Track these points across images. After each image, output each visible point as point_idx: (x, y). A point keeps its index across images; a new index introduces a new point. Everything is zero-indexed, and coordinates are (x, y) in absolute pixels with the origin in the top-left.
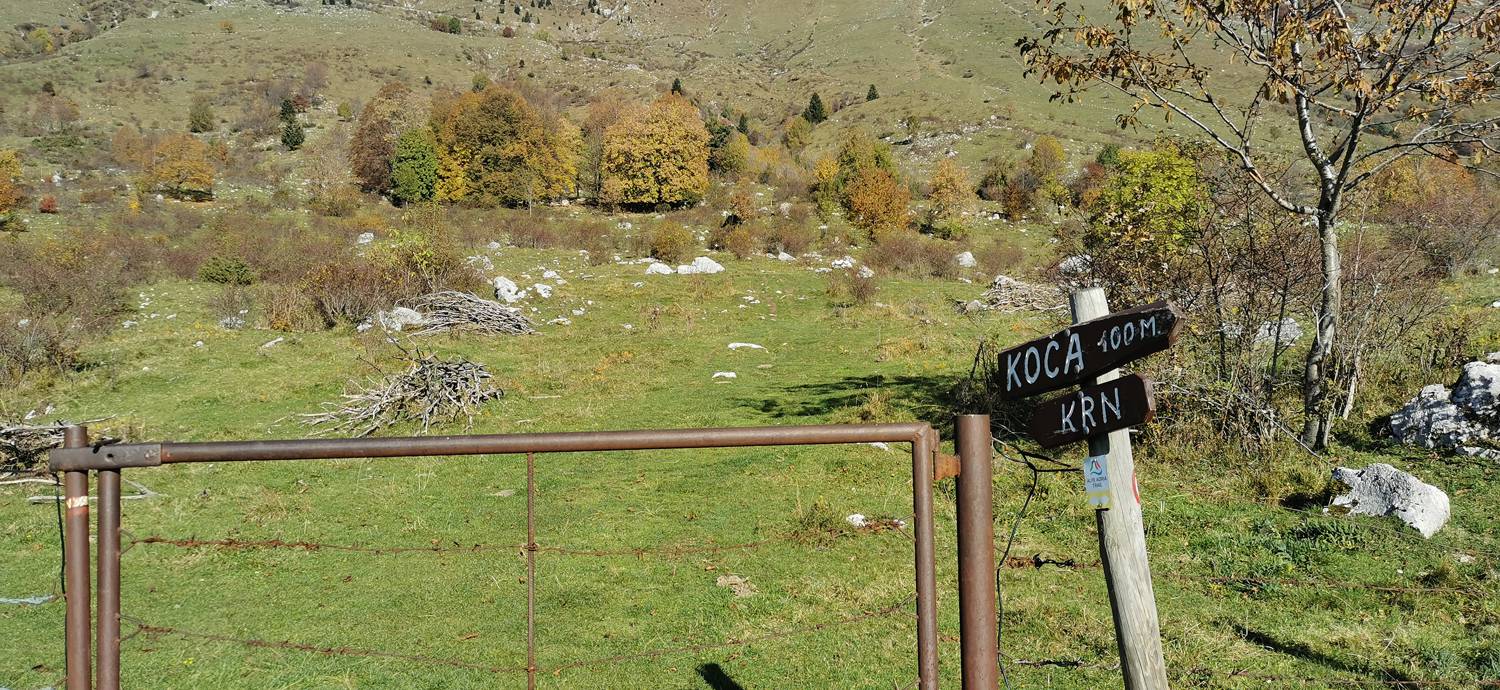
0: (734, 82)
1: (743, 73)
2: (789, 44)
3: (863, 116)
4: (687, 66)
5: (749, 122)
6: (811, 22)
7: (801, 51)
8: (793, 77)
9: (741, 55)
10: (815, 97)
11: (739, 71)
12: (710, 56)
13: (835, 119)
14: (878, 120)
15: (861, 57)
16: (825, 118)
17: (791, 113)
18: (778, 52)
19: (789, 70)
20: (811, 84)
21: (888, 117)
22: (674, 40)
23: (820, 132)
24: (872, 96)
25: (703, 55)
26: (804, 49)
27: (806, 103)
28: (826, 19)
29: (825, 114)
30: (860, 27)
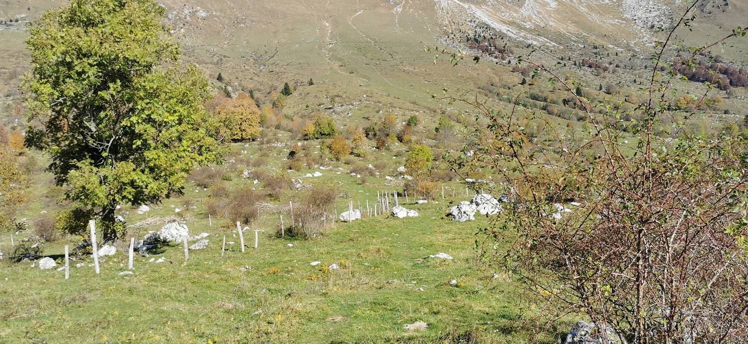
0: (242, 72)
1: (246, 67)
2: (266, 52)
3: (308, 94)
4: (218, 62)
5: (254, 92)
6: (276, 42)
7: (273, 57)
8: (271, 70)
9: (243, 57)
10: (286, 84)
11: (244, 66)
12: (229, 57)
13: (295, 94)
14: (315, 96)
15: (302, 61)
16: (291, 94)
17: (273, 89)
18: (261, 56)
19: (268, 66)
20: (280, 74)
21: (319, 94)
22: (209, 48)
23: (289, 100)
24: (311, 83)
25: (225, 57)
26: (274, 56)
27: (282, 87)
28: (283, 41)
29: (291, 92)
30: (300, 46)
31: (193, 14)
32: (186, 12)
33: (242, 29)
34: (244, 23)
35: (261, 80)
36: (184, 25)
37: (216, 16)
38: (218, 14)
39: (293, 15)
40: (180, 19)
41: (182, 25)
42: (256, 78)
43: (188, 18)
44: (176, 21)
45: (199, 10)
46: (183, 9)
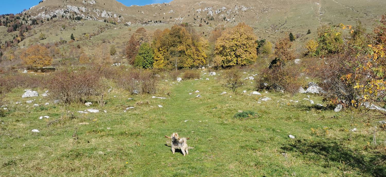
0: (264, 34)
1: (267, 31)
6: (286, 17)
7: (283, 25)
8: (282, 31)
9: (266, 27)
10: (291, 34)
11: (265, 31)
12: (257, 28)
13: (297, 40)
18: (277, 26)
19: (280, 30)
20: (287, 33)
24: (309, 33)
25: (255, 28)
28: (290, 16)
29: (294, 39)
30: (301, 17)
31: (240, 10)
32: (236, 9)
33: (266, 13)
34: (267, 11)
35: (274, 37)
36: (235, 16)
37: (253, 9)
38: (253, 8)
39: (297, 2)
40: (233, 13)
41: (233, 16)
42: (271, 36)
43: (237, 12)
44: (231, 15)
45: (243, 7)
46: (234, 8)
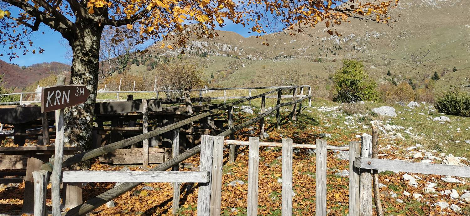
0: (404, 68)
1: (407, 65)
2: (421, 53)
3: (452, 77)
4: (388, 64)
5: (412, 80)
6: (428, 45)
7: (426, 55)
8: (425, 64)
9: (405, 58)
10: (435, 73)
11: (406, 64)
12: (395, 60)
13: (442, 79)
14: (458, 78)
15: (448, 56)
16: (439, 79)
17: (426, 77)
18: (418, 56)
19: (423, 62)
20: (431, 66)
21: (461, 77)
22: (381, 55)
23: (437, 83)
24: (455, 70)
25: (392, 60)
26: (427, 54)
27: (432, 75)
28: (434, 43)
29: (439, 78)
30: (447, 45)
31: (371, 36)
32: (367, 35)
33: (404, 40)
34: (405, 36)
35: (417, 72)
36: (366, 44)
37: (386, 35)
38: (387, 33)
39: (441, 24)
40: (363, 40)
41: (364, 44)
42: (414, 71)
43: (368, 39)
44: (361, 42)
45: (375, 33)
46: (365, 34)
